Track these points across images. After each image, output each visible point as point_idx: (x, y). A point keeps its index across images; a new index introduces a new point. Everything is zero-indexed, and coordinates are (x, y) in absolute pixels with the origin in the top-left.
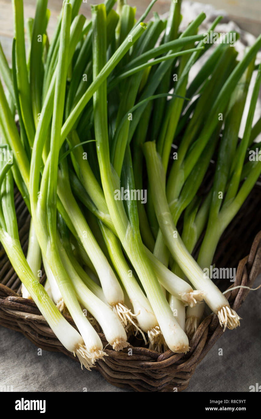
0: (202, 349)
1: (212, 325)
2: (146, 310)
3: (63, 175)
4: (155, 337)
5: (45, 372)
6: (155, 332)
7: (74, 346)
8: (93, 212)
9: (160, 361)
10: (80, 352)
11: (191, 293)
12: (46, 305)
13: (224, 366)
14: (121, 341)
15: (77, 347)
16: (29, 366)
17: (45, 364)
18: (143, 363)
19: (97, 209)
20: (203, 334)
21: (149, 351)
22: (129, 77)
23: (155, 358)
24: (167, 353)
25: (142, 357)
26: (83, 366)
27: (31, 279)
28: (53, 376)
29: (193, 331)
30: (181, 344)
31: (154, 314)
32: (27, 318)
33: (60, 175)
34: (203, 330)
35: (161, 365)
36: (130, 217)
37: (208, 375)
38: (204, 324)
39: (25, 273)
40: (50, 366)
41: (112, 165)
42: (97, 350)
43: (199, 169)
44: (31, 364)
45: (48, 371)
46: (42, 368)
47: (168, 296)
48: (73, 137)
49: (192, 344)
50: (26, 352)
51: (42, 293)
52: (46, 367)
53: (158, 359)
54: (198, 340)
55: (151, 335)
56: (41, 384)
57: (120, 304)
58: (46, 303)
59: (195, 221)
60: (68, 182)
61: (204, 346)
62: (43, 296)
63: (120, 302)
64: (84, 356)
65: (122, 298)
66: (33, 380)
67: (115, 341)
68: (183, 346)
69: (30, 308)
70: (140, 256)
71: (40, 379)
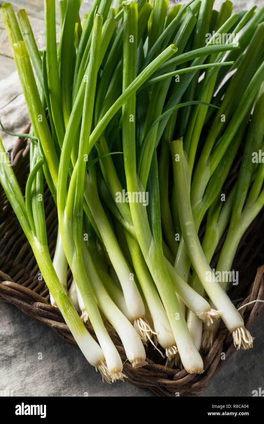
0: (215, 368)
1: (227, 341)
2: (165, 328)
3: (91, 180)
4: (172, 356)
5: (70, 368)
6: (172, 351)
7: (96, 363)
8: (119, 220)
9: (176, 380)
10: (102, 368)
11: (208, 313)
12: (71, 318)
13: (238, 365)
14: (140, 361)
15: (99, 363)
16: (55, 361)
17: (70, 359)
18: (160, 381)
19: (122, 217)
20: (218, 351)
21: (166, 370)
22: (158, 82)
23: (171, 377)
24: (182, 372)
25: (159, 374)
26: (104, 379)
27: (58, 290)
28: (77, 372)
29: (208, 346)
30: (196, 368)
31: (172, 333)
32: (54, 326)
33: (88, 180)
34: (218, 348)
35: (176, 385)
36: (154, 233)
37: (222, 375)
38: (219, 342)
39: (53, 283)
40: (75, 361)
41: (138, 177)
42: (117, 372)
43: (225, 163)
44: (57, 358)
45: (73, 368)
46: (68, 363)
47: (186, 311)
48: (101, 143)
49: (207, 362)
50: (53, 345)
51: (67, 305)
52: (71, 362)
53: (174, 377)
54: (213, 358)
55: (169, 353)
56: (66, 381)
57: (141, 320)
58: (71, 316)
59: (217, 222)
60: (96, 187)
61: (218, 365)
62: (69, 308)
63: (141, 317)
64: (105, 373)
65: (143, 313)
66: (59, 376)
67: (135, 361)
68: (197, 370)
69: (56, 316)
70: (162, 275)
71: (65, 375)
